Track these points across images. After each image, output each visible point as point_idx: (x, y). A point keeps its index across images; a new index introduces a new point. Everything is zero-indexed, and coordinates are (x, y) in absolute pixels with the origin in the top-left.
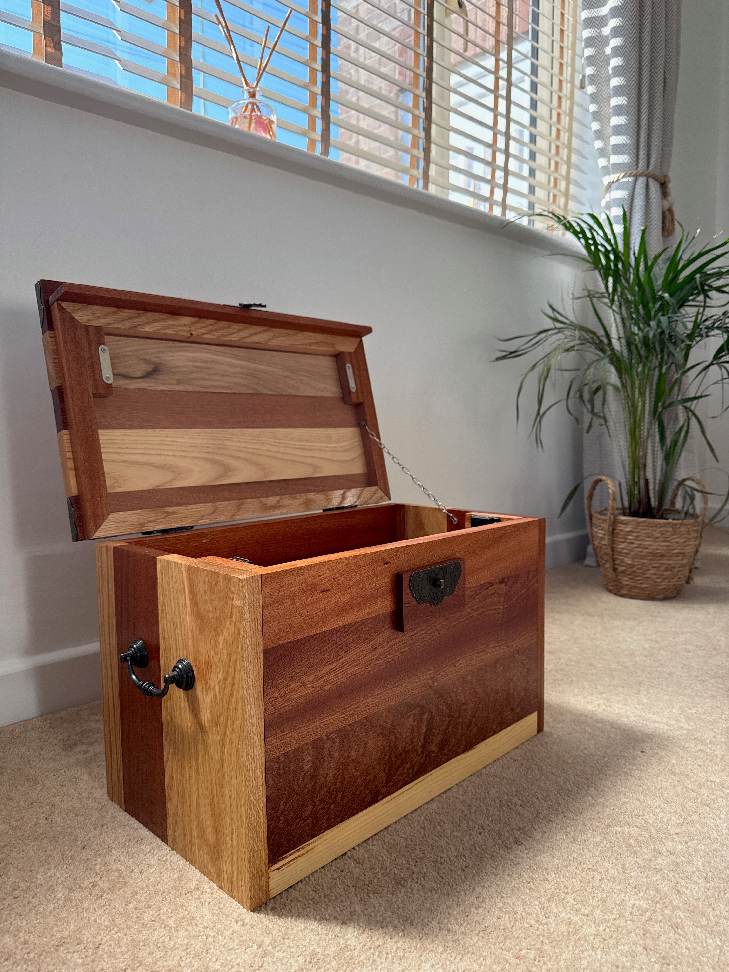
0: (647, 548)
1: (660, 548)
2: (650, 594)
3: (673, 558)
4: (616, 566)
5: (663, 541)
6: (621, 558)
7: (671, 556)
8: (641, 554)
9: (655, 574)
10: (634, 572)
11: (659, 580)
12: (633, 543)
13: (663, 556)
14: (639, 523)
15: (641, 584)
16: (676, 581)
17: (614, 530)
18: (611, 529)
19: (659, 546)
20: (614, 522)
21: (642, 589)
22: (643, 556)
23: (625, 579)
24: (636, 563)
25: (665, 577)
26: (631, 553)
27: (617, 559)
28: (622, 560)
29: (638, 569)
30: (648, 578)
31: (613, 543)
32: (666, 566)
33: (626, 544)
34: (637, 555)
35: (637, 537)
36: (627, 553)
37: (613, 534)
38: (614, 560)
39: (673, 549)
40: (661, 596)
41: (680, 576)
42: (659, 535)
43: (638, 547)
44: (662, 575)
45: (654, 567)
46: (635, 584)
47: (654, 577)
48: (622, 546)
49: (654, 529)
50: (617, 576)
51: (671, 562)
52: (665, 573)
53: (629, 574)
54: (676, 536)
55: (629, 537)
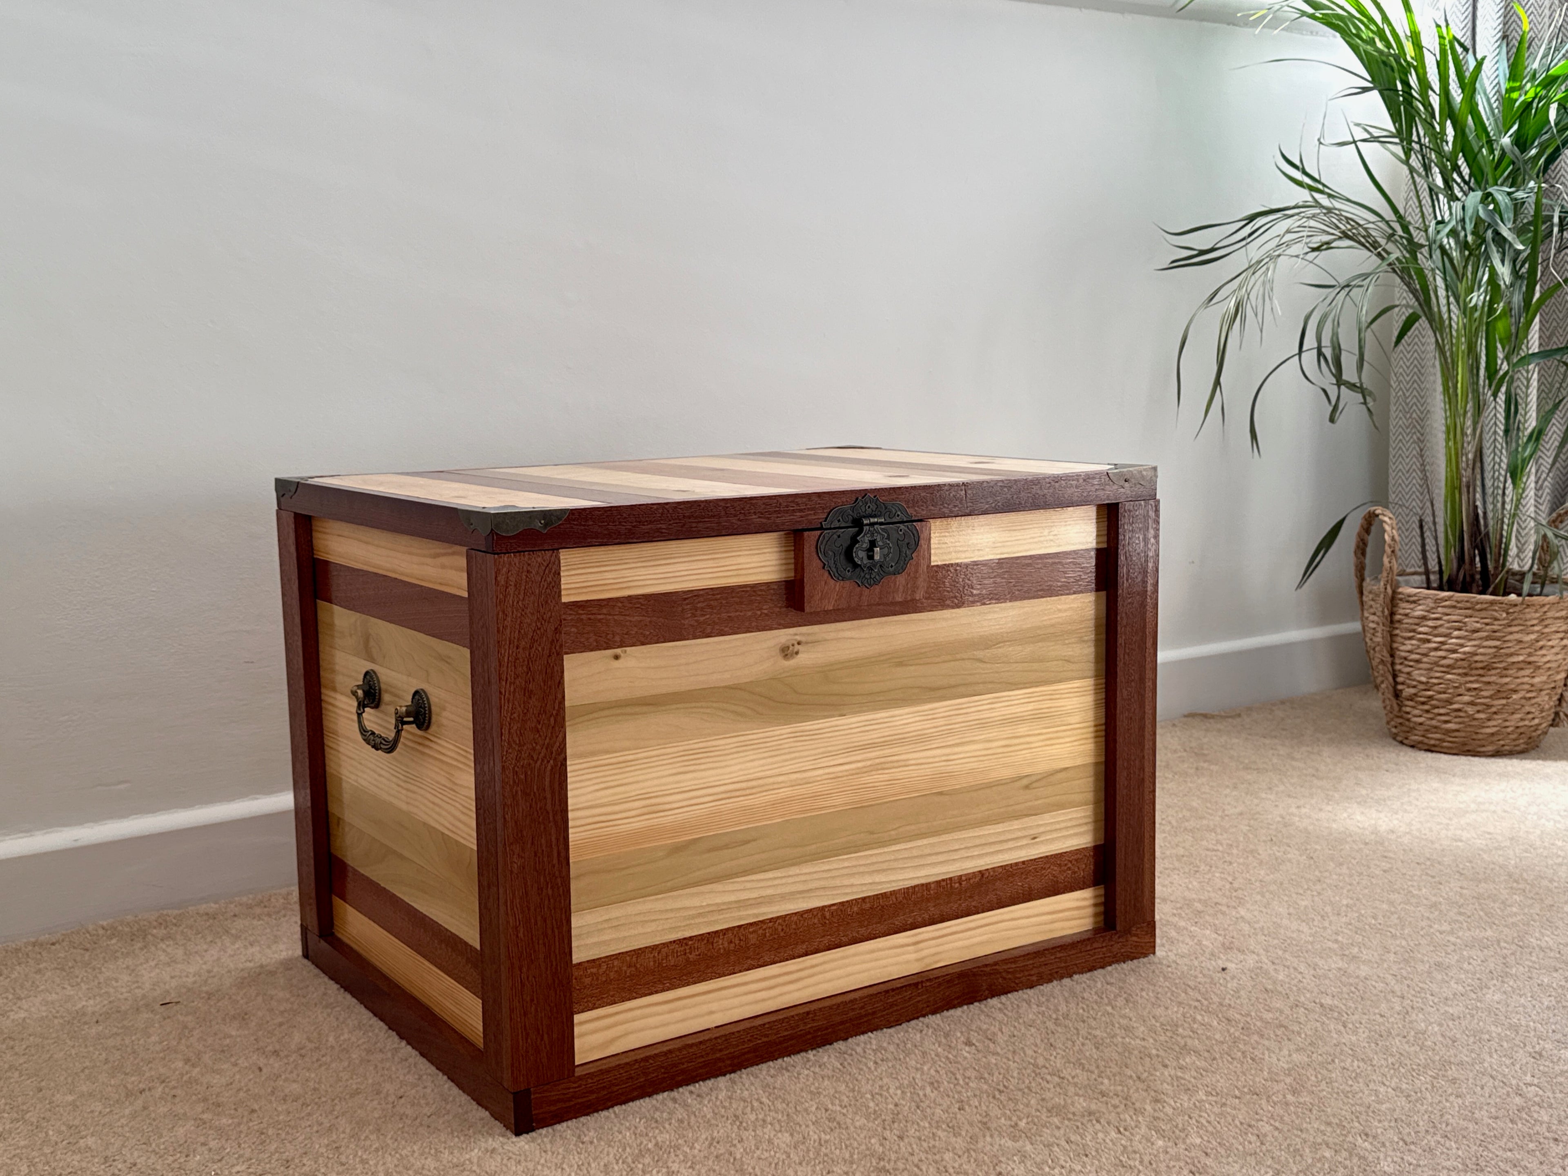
0: (1454, 651)
1: (1481, 650)
2: (1465, 744)
3: (1511, 672)
4: (1400, 687)
5: (1487, 638)
6: (1409, 669)
7: (1505, 669)
8: (1443, 662)
9: (1472, 703)
10: (1431, 697)
11: (1482, 716)
12: (1429, 641)
13: (1488, 668)
14: (1438, 601)
15: (1446, 722)
16: (1522, 720)
17: (1392, 614)
18: (1386, 612)
19: (1479, 646)
20: (1393, 598)
21: (1448, 732)
22: (1448, 666)
23: (1416, 712)
24: (1435, 681)
25: (1494, 709)
26: (1425, 660)
27: (1400, 671)
28: (1408, 673)
29: (1440, 693)
30: (1459, 710)
31: (1392, 641)
32: (1497, 687)
33: (1414, 642)
34: (1436, 664)
35: (1435, 627)
36: (1418, 661)
37: (1392, 622)
38: (1395, 676)
39: (1511, 655)
40: (1490, 748)
41: (1527, 709)
42: (1478, 625)
43: (1436, 649)
44: (1489, 706)
45: (1469, 690)
46: (1434, 723)
47: (1470, 710)
48: (1409, 645)
49: (1469, 612)
50: (1400, 706)
51: (1507, 680)
52: (1496, 702)
53: (1423, 703)
54: (1514, 629)
55: (1421, 629)
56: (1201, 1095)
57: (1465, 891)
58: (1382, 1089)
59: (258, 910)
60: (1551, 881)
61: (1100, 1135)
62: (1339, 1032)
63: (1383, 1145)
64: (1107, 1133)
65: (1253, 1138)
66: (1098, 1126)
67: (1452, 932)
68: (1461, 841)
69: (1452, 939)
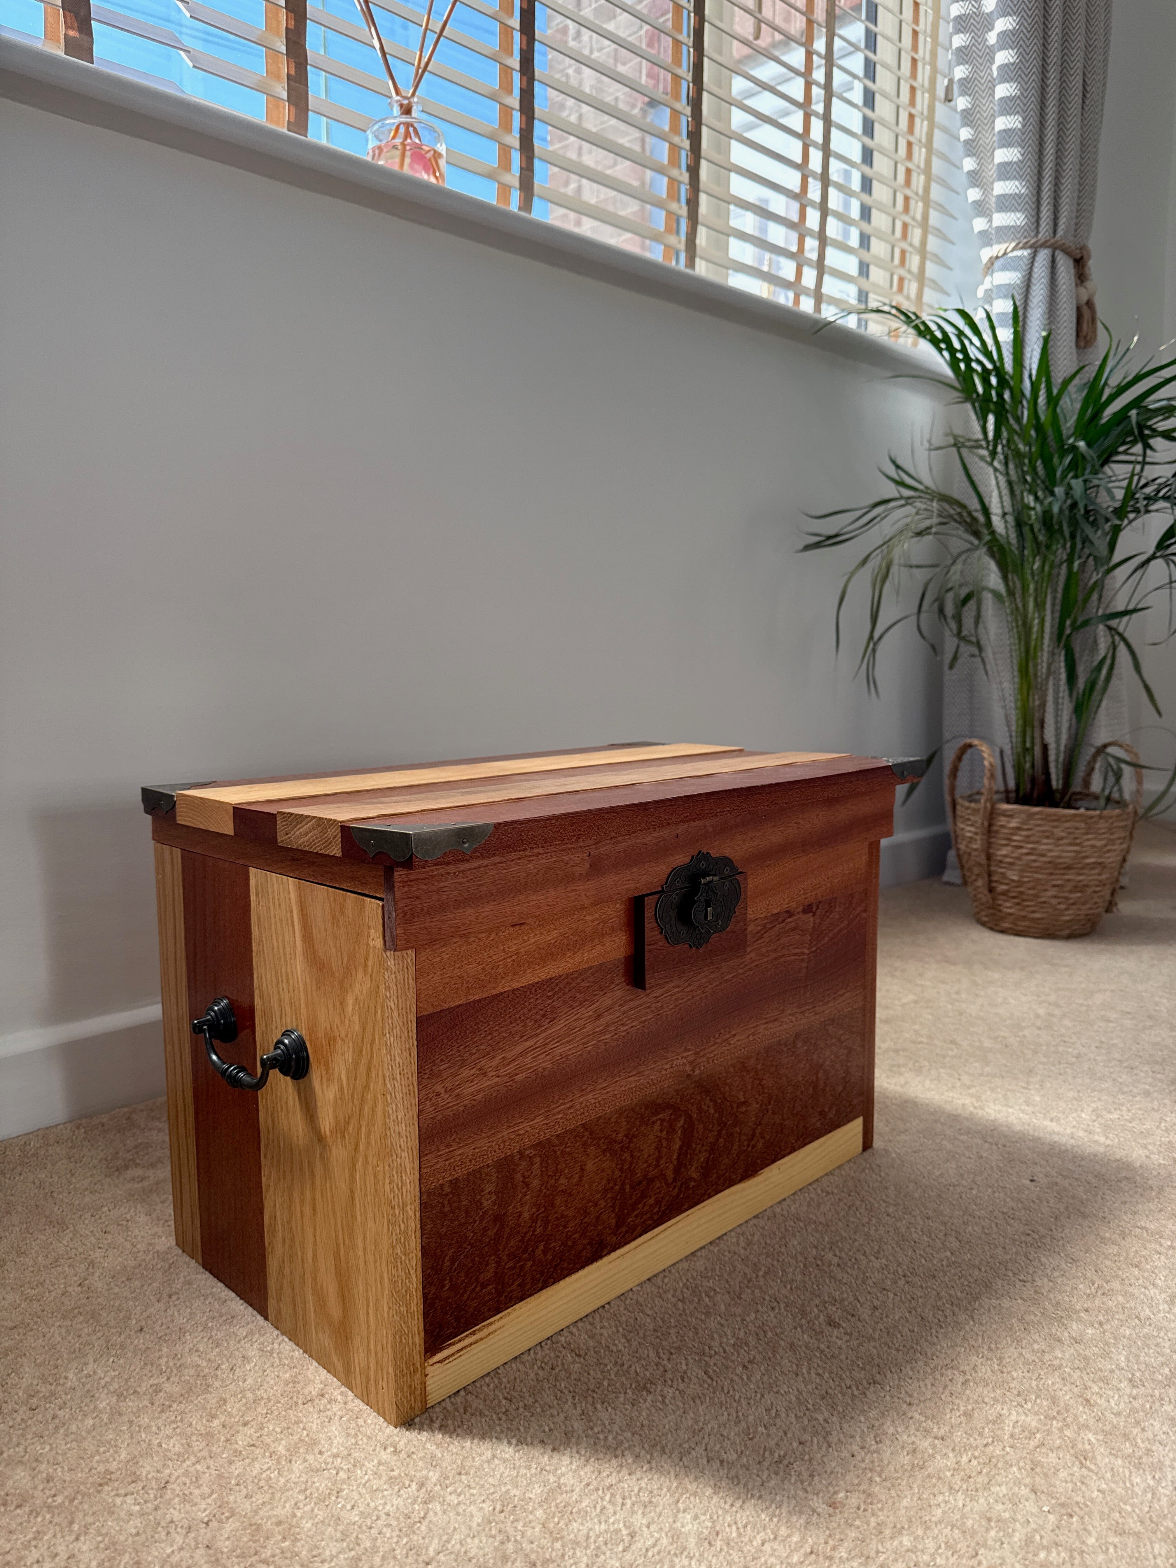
0: (1043, 855)
1: (1065, 854)
2: (1047, 929)
3: (1086, 871)
4: (994, 884)
5: (1070, 844)
6: (1002, 870)
7: (1082, 868)
8: (1035, 864)
9: (1055, 897)
10: (1022, 893)
11: (1062, 907)
12: (1021, 847)
13: (1069, 868)
14: (1031, 816)
15: (1033, 912)
16: (1091, 909)
17: (990, 825)
18: (986, 824)
19: (1063, 851)
20: (991, 813)
21: (1035, 920)
22: (1038, 867)
23: (1008, 904)
24: (1026, 879)
25: (1071, 901)
26: (1018, 862)
27: (995, 872)
28: (1003, 874)
29: (1029, 889)
30: (1044, 902)
31: (989, 847)
32: (1074, 883)
33: (1009, 848)
34: (1028, 866)
35: (1028, 837)
36: (1011, 864)
37: (990, 832)
38: (990, 875)
39: (1086, 857)
40: (1066, 932)
41: (1096, 900)
42: (1063, 834)
43: (1028, 854)
44: (1067, 898)
45: (1054, 886)
46: (1023, 913)
47: (1054, 901)
48: (1004, 851)
49: (1055, 824)
50: (994, 899)
51: (1082, 878)
52: (1073, 896)
53: (1014, 897)
54: (1090, 836)
55: (1016, 838)
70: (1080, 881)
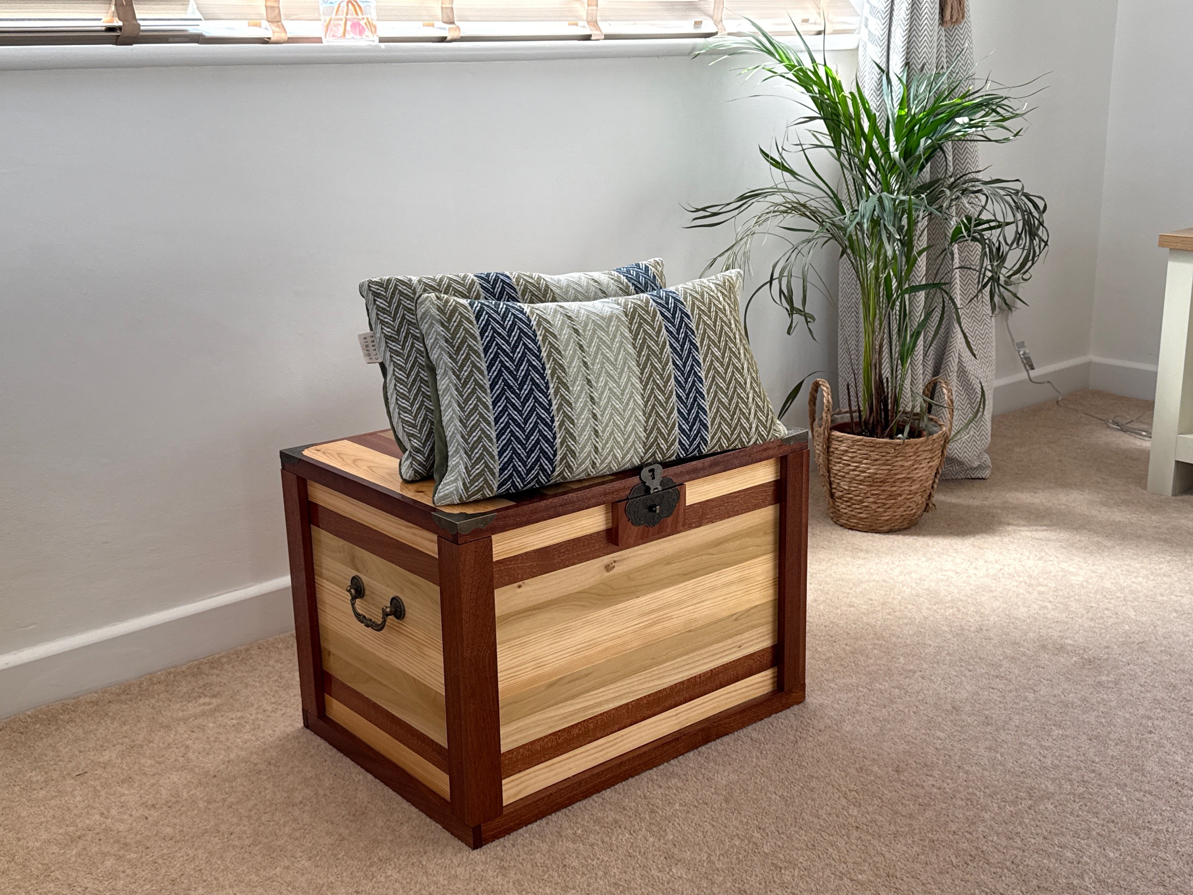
0: (864, 472)
1: (880, 472)
2: (871, 526)
3: (897, 484)
4: (833, 491)
5: (884, 464)
6: (838, 481)
7: (894, 482)
8: (857, 478)
9: (875, 503)
10: (851, 498)
11: (881, 510)
12: (849, 465)
13: (883, 482)
14: (855, 442)
15: (860, 513)
16: (904, 511)
18: (826, 447)
19: (879, 470)
20: (829, 438)
21: (861, 519)
22: (861, 480)
23: (843, 507)
24: (853, 489)
25: (887, 506)
26: (847, 476)
27: (834, 482)
28: (838, 484)
29: (856, 496)
30: (867, 506)
31: (829, 463)
32: (889, 493)
33: (841, 465)
34: (854, 479)
35: (853, 457)
36: (843, 477)
37: (828, 452)
38: (830, 483)
39: (898, 474)
41: (908, 504)
42: (878, 457)
43: (854, 470)
44: (885, 504)
45: (873, 495)
46: (853, 513)
47: (874, 506)
48: (838, 467)
49: (872, 448)
50: (834, 503)
51: (895, 488)
52: (888, 502)
54: (899, 459)
55: (845, 458)
56: (677, 806)
57: (847, 647)
58: (774, 796)
59: (123, 697)
60: (898, 637)
61: (621, 836)
62: (758, 758)
63: (767, 835)
64: (624, 835)
65: (700, 834)
66: (620, 831)
67: (833, 680)
68: (853, 606)
69: (833, 685)
70: (892, 492)
